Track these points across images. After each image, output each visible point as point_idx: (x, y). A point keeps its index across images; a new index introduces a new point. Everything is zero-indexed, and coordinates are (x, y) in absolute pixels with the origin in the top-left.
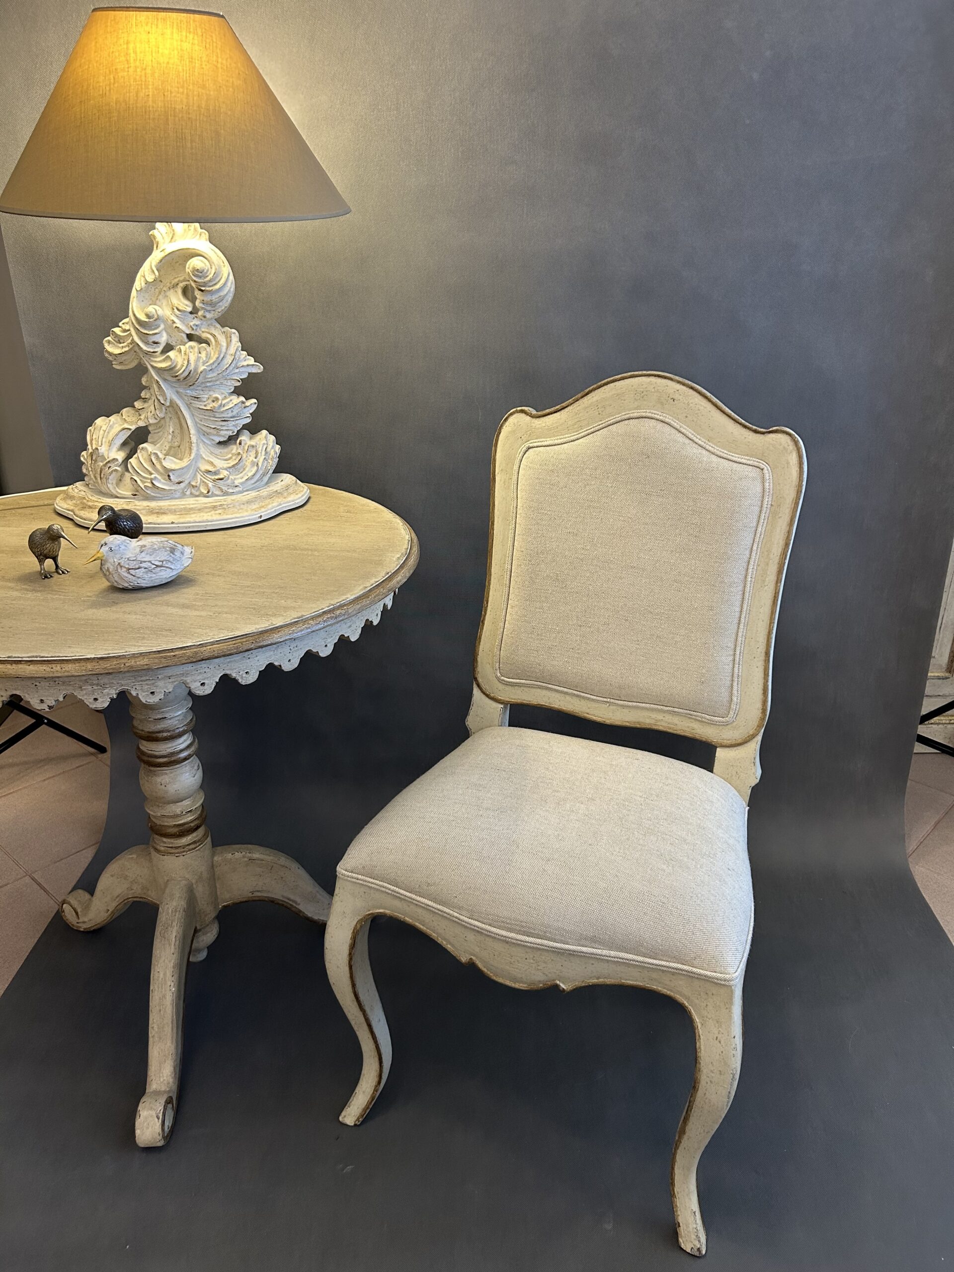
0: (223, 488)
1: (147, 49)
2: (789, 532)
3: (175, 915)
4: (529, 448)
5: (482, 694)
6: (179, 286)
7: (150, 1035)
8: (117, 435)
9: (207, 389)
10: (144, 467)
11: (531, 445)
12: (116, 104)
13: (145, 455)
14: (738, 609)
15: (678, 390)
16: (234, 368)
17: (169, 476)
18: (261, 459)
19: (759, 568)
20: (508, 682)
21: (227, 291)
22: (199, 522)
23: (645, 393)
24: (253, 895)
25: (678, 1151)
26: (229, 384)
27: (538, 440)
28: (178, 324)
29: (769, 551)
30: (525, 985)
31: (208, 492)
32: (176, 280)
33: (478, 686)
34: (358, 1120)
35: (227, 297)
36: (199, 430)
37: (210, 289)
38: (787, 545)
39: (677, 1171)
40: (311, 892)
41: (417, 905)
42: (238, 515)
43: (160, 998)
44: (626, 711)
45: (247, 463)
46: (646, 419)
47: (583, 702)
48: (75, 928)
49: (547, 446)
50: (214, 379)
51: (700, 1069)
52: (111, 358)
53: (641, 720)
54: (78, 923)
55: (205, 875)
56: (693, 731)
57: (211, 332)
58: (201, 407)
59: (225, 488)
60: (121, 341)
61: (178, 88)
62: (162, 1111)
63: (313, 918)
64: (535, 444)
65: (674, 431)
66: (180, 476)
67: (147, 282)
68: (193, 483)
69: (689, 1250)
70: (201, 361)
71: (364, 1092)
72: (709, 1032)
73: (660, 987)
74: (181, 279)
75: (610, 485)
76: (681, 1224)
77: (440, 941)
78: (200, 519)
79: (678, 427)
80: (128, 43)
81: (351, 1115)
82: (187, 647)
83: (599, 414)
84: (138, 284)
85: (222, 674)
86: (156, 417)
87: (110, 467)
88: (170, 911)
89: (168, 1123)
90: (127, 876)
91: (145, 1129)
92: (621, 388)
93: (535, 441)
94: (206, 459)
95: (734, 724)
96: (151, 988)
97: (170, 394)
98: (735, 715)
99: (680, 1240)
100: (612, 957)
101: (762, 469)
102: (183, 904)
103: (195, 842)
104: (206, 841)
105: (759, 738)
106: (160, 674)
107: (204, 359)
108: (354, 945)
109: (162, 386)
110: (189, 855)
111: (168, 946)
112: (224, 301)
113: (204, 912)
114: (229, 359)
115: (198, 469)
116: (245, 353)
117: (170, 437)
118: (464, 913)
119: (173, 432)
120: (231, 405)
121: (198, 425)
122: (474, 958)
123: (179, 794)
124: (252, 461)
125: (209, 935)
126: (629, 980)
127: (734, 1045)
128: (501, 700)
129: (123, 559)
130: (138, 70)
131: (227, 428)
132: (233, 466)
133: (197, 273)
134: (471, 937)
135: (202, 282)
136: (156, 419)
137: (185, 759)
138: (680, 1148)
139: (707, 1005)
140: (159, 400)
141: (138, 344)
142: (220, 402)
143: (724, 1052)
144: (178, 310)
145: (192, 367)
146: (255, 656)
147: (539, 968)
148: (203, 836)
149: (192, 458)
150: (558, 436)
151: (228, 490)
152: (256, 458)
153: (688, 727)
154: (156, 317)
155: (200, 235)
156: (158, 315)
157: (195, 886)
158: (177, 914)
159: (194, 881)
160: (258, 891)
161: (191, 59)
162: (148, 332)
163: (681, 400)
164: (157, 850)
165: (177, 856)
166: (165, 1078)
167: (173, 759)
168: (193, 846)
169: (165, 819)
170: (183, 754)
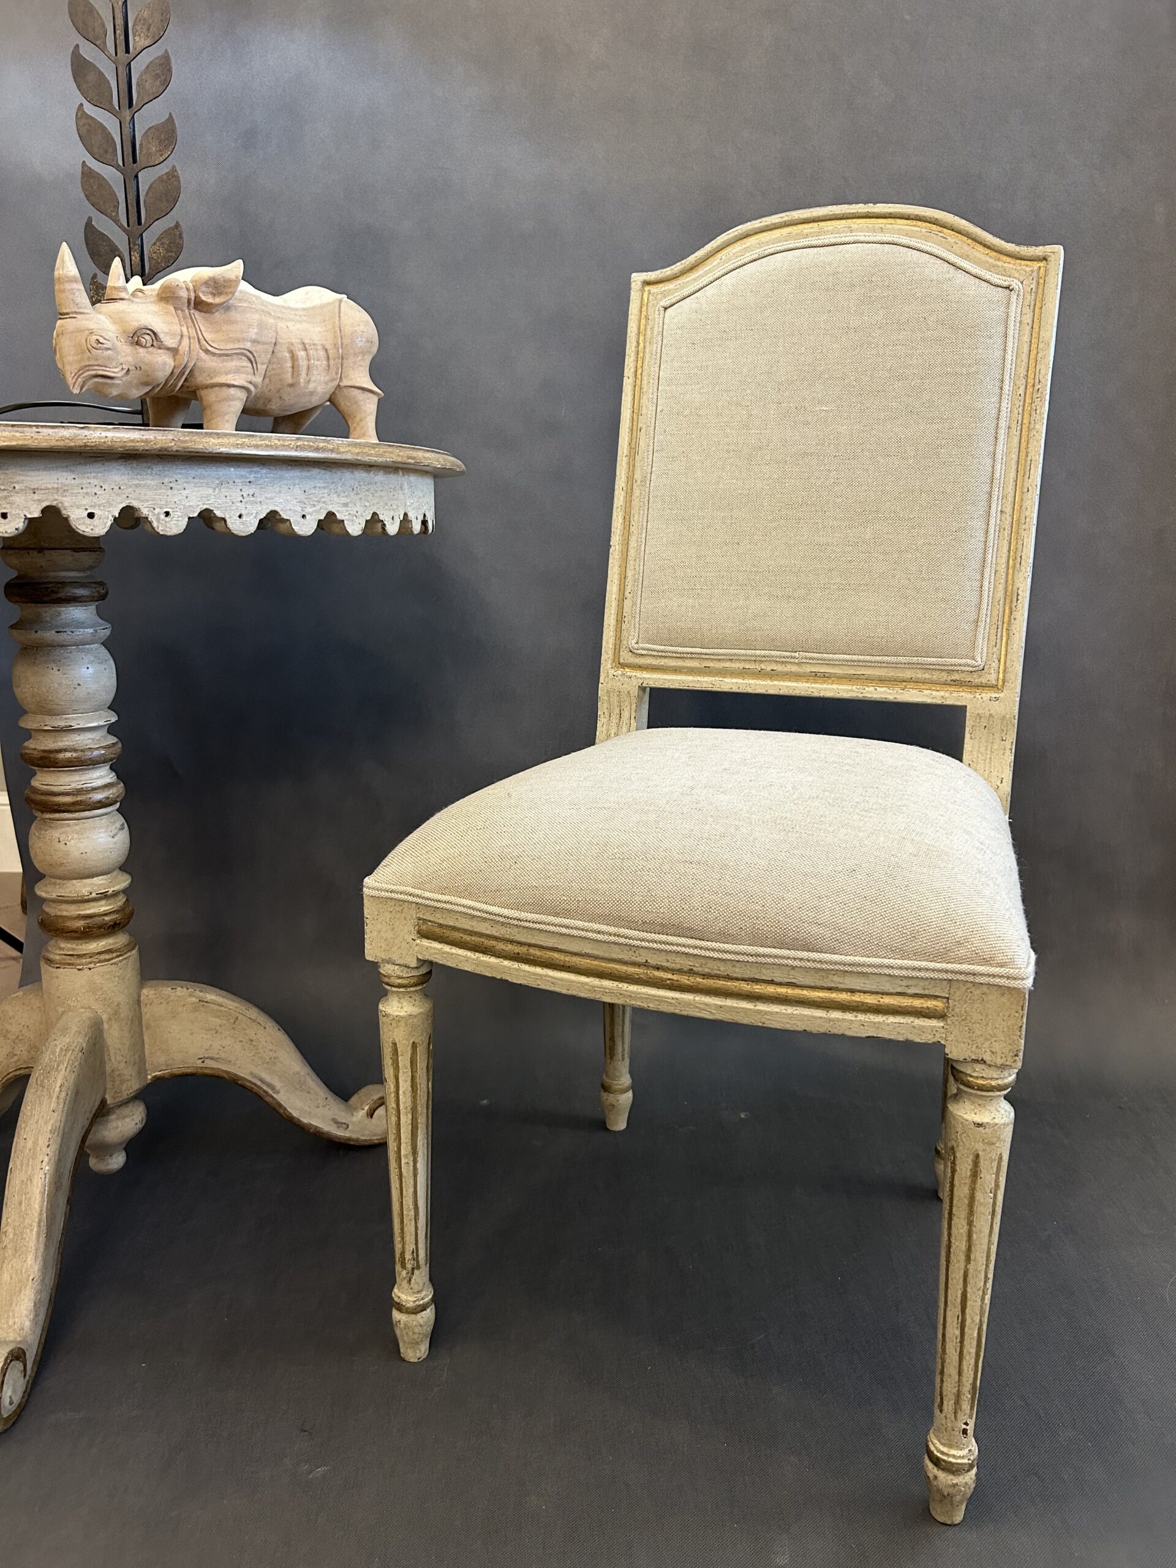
3: (65, 1055)
24: (203, 1065)
40: (298, 1073)
43: (23, 1181)
55: (125, 1012)
63: (299, 1120)
88: (58, 1050)
96: (11, 1165)
102: (81, 1041)
103: (110, 951)
104: (128, 954)
110: (100, 969)
111: (46, 1097)
113: (119, 1075)
123: (86, 860)
125: (127, 1120)
137: (101, 805)
148: (125, 946)
157: (106, 1026)
158: (69, 1054)
159: (105, 1017)
160: (212, 1059)
164: (49, 961)
165: (79, 970)
166: (17, 1320)
167: (79, 798)
168: (107, 957)
169: (64, 906)
170: (99, 796)
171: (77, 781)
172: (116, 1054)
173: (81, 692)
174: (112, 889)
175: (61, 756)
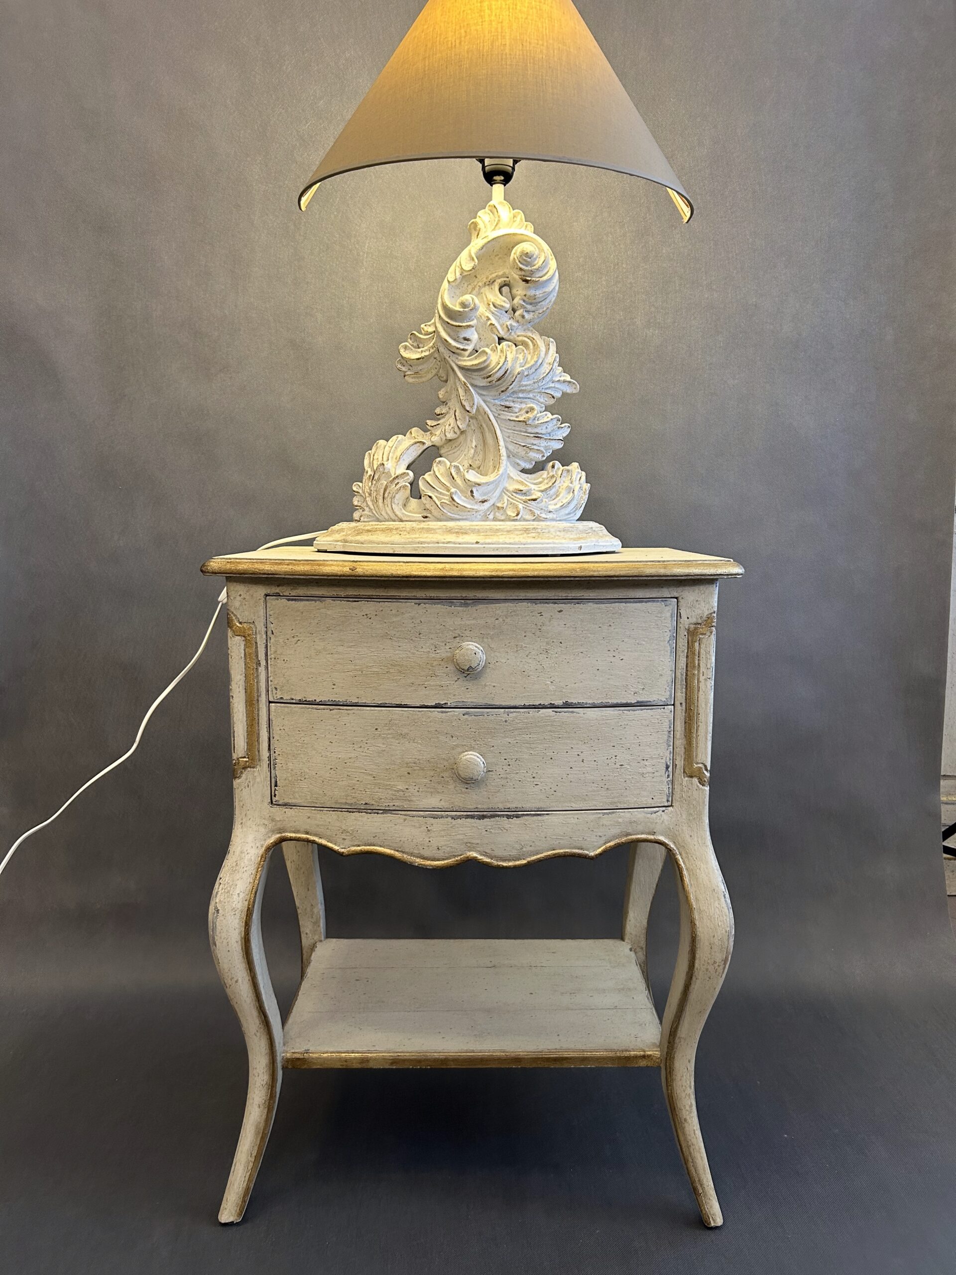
0: (535, 511)
6: (496, 283)
8: (408, 449)
9: (519, 400)
10: (441, 482)
13: (443, 469)
16: (550, 380)
17: (472, 492)
21: (553, 287)
26: (542, 400)
28: (493, 321)
31: (517, 515)
32: (494, 275)
35: (551, 296)
36: (508, 450)
37: (537, 279)
42: (556, 542)
45: (561, 490)
50: (528, 388)
52: (404, 369)
57: (528, 336)
58: (512, 418)
59: (537, 512)
60: (421, 345)
66: (485, 494)
67: (461, 271)
68: (499, 505)
70: (518, 362)
74: (500, 273)
84: (452, 274)
86: (455, 431)
87: (398, 483)
94: (515, 477)
97: (479, 400)
107: (522, 361)
109: (470, 388)
112: (547, 301)
114: (546, 368)
115: (505, 490)
116: (561, 368)
117: (472, 451)
119: (476, 446)
120: (546, 420)
121: (505, 443)
131: (538, 448)
132: (546, 490)
133: (523, 259)
135: (528, 270)
136: (454, 434)
140: (463, 406)
141: (446, 340)
144: (494, 306)
145: (509, 366)
149: (500, 472)
151: (542, 515)
152: (571, 483)
154: (472, 306)
155: (526, 226)
156: (475, 305)
162: (461, 324)
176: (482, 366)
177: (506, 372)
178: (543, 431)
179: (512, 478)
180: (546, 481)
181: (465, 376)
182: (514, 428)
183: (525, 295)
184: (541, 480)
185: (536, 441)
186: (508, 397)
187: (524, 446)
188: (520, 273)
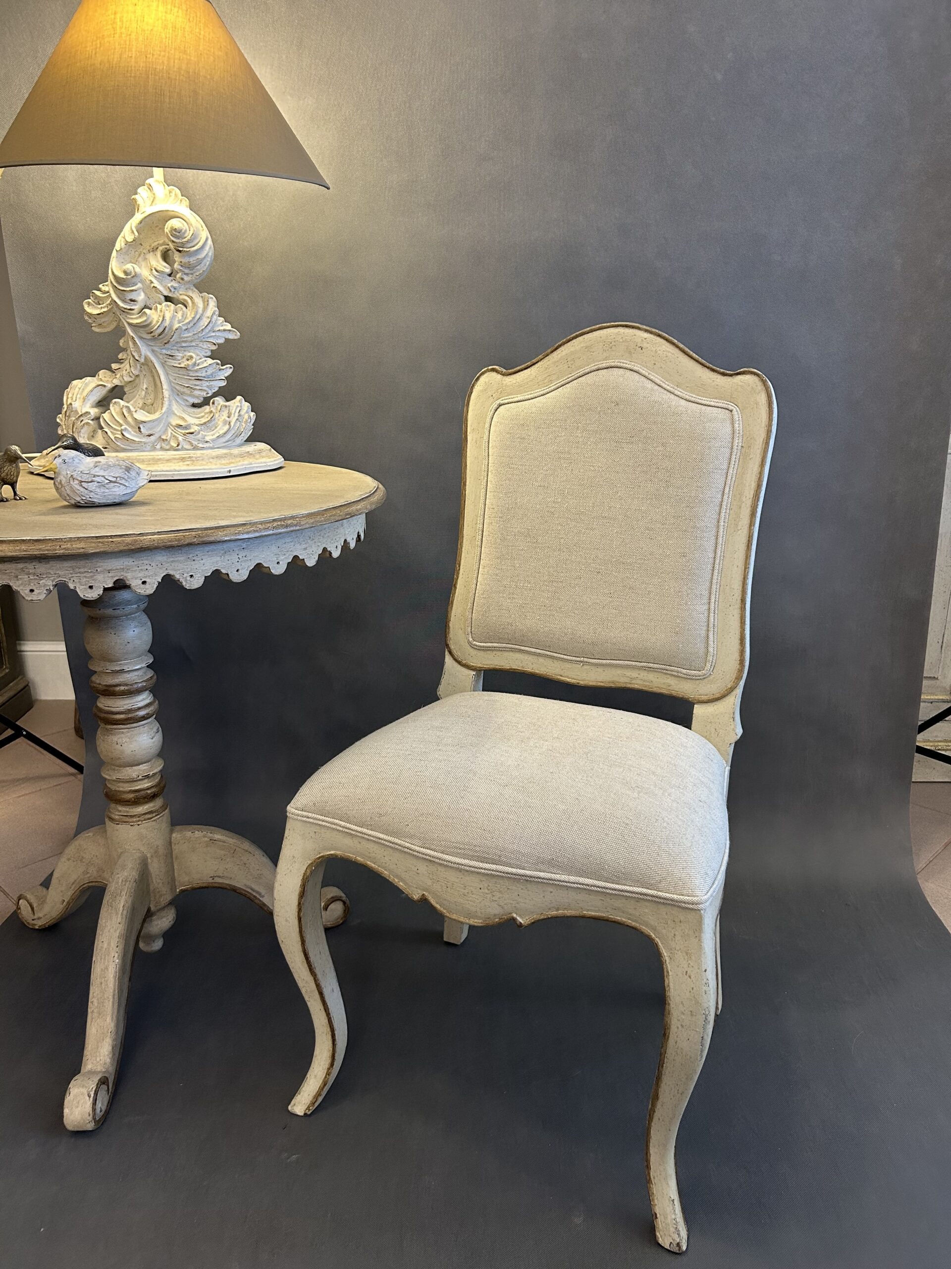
0: (193, 442)
1: (133, 18)
2: (761, 473)
3: (125, 885)
4: (500, 405)
5: (454, 662)
6: (158, 250)
7: (89, 1010)
8: (92, 391)
9: (182, 349)
10: (116, 420)
11: (502, 402)
12: (100, 64)
13: (118, 409)
14: (711, 555)
15: (645, 339)
16: (210, 331)
17: (139, 428)
18: (233, 420)
19: (731, 512)
20: (480, 647)
21: (205, 254)
22: (167, 471)
23: (613, 343)
24: (213, 881)
25: (653, 1124)
26: (205, 347)
27: (509, 397)
28: (156, 284)
29: (741, 494)
30: (480, 921)
31: (178, 446)
32: (156, 244)
33: (450, 653)
34: (308, 1108)
35: (205, 261)
36: (173, 389)
37: (188, 250)
38: (759, 486)
39: (652, 1150)
41: (368, 840)
42: (206, 467)
43: (102, 969)
44: (600, 670)
45: (219, 422)
46: (615, 369)
47: (557, 664)
48: (31, 927)
49: (518, 402)
50: (189, 339)
51: (669, 1011)
52: (90, 321)
53: (616, 679)
54: (33, 920)
55: (161, 851)
56: (669, 688)
57: (188, 294)
58: (175, 365)
59: (195, 443)
60: (101, 302)
61: (160, 51)
62: (94, 1089)
64: (506, 401)
65: (643, 379)
66: (150, 429)
67: (127, 243)
68: (164, 437)
69: (667, 1246)
70: (177, 319)
71: (316, 1076)
72: (678, 967)
73: (625, 918)
74: (161, 242)
75: (580, 435)
76: (658, 1215)
77: (392, 878)
78: (168, 469)
79: (647, 374)
80: (115, 13)
81: (300, 1105)
82: (127, 535)
83: (569, 367)
84: (119, 244)
85: (164, 574)
86: (131, 374)
87: (82, 420)
88: (120, 881)
89: (101, 1105)
90: (83, 857)
91: (74, 1108)
92: (590, 340)
93: (505, 398)
94: (178, 414)
95: (711, 677)
96: (94, 959)
97: (145, 350)
98: (712, 667)
99: (658, 1234)
100: (572, 883)
101: (731, 411)
102: (135, 874)
103: (151, 812)
104: (164, 813)
105: (739, 691)
106: (99, 567)
107: (180, 318)
108: (303, 894)
109: (137, 342)
110: (145, 824)
111: (115, 914)
112: (202, 265)
113: (159, 892)
114: (205, 321)
115: (169, 424)
116: (222, 319)
117: (143, 393)
118: (416, 841)
119: (146, 389)
120: (205, 365)
121: (173, 384)
122: (426, 894)
123: (135, 755)
124: (224, 419)
125: (164, 919)
126: (591, 910)
127: (705, 980)
128: (473, 666)
129: (76, 472)
130: (123, 35)
131: (201, 388)
132: (205, 423)
133: (175, 233)
134: (423, 868)
135: (180, 242)
136: (131, 377)
137: (144, 718)
138: (654, 1120)
139: (675, 935)
140: (133, 356)
141: (115, 301)
142: (194, 360)
143: (695, 989)
144: (157, 271)
145: (167, 323)
146: (200, 558)
147: (494, 898)
148: (162, 807)
149: (163, 411)
150: (529, 391)
151: (199, 445)
152: (229, 417)
153: (664, 683)
154: (133, 274)
155: (181, 201)
156: (135, 272)
157: (149, 860)
158: (127, 884)
159: (149, 855)
160: (219, 877)
161: (174, 28)
162: (125, 289)
163: (649, 348)
164: (111, 819)
165: (132, 826)
166: (102, 1058)
167: (130, 716)
168: (150, 816)
169: (121, 784)
170: (142, 713)
171: (128, 704)
172: (156, 878)
173: (130, 647)
174: (152, 772)
175: (118, 689)
176: (146, 323)
177: (165, 329)
178: (203, 375)
179: (176, 415)
180: (206, 416)
181: (135, 332)
182: (178, 372)
183: (181, 262)
184: (203, 414)
185: (198, 382)
186: (173, 346)
187: (188, 387)
188: (174, 244)
